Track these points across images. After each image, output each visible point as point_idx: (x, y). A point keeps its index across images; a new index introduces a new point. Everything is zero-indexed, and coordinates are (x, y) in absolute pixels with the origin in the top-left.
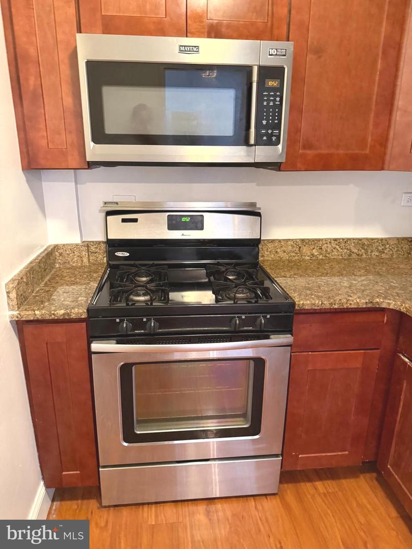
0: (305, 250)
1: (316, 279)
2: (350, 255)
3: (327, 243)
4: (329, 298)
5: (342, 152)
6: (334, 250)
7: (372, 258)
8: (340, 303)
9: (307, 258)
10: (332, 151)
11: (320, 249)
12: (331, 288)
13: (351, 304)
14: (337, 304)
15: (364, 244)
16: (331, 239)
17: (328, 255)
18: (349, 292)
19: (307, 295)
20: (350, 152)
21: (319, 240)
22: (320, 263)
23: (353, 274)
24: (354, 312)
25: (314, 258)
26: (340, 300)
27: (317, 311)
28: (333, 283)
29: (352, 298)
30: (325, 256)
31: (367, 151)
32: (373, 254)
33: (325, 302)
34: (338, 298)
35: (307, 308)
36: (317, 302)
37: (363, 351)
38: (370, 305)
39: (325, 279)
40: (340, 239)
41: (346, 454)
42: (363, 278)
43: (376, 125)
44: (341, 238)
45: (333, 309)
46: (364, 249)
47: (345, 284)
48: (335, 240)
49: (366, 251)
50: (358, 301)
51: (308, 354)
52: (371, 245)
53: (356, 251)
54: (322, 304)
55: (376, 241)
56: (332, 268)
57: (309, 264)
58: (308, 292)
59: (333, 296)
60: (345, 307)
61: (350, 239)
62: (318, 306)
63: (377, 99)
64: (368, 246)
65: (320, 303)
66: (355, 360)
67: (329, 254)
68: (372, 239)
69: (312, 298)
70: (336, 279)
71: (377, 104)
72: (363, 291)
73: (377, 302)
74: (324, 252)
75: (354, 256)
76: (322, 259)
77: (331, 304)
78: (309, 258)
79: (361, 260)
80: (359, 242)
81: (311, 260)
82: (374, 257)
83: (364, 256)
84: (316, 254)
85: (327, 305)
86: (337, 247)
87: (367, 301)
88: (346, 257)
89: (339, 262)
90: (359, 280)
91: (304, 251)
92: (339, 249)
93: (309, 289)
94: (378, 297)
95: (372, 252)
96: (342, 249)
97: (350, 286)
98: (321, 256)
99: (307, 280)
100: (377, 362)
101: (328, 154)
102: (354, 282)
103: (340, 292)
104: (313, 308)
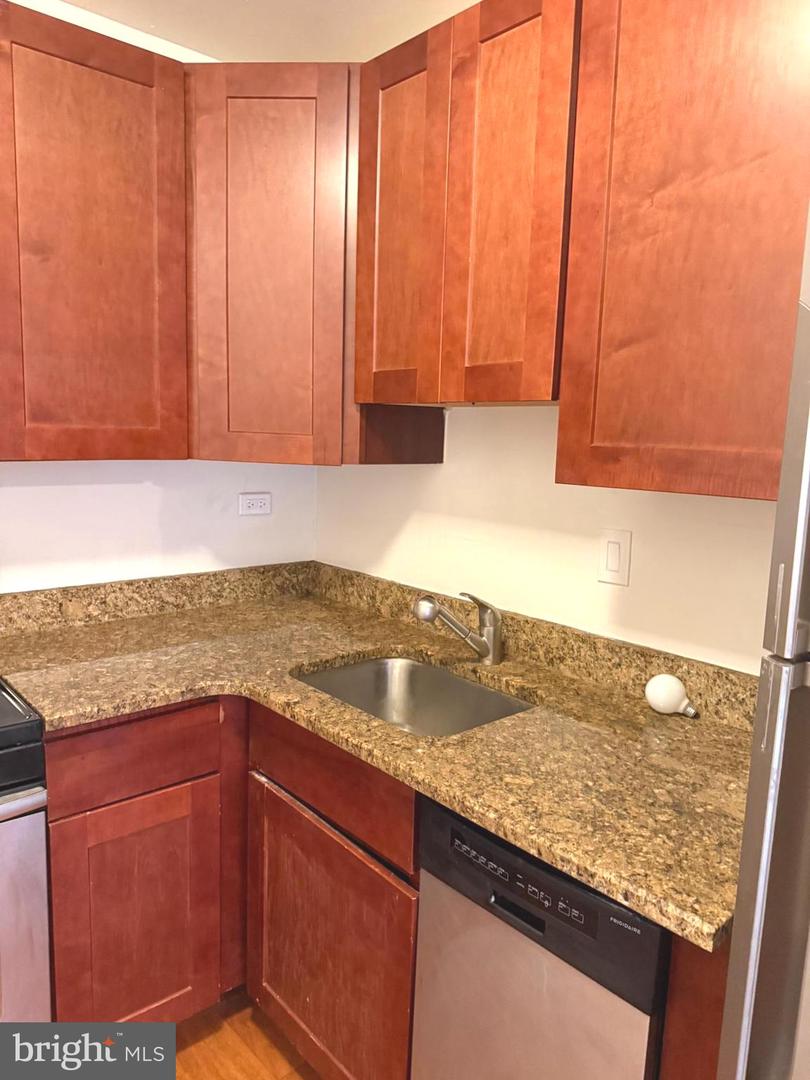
0: (72, 608)
1: (91, 664)
2: (162, 608)
3: (114, 592)
4: (114, 697)
5: (112, 427)
6: (130, 602)
7: (203, 609)
8: (134, 703)
9: (79, 624)
10: (91, 425)
11: (101, 603)
12: (120, 677)
13: (154, 701)
14: (128, 707)
15: (184, 586)
16: (120, 583)
17: (120, 614)
18: (152, 679)
19: (69, 699)
20: (126, 427)
21: (98, 587)
22: (104, 630)
23: (165, 643)
24: (161, 714)
25: (93, 622)
26: (134, 696)
27: (93, 726)
28: (124, 666)
29: (157, 689)
30: (115, 616)
31: (157, 427)
32: (204, 601)
33: (105, 707)
34: (129, 694)
35: (69, 724)
36: (89, 709)
37: (189, 784)
38: (189, 696)
39: (109, 661)
40: (138, 581)
41: (188, 993)
42: (181, 648)
43: (167, 383)
44: (141, 580)
45: (122, 715)
46: (187, 595)
47: (148, 665)
48: (130, 583)
49: (191, 598)
50: (167, 692)
51: (85, 817)
52: (199, 586)
53: (171, 599)
54: (99, 710)
55: (205, 577)
56: (127, 637)
57: (82, 636)
58: (73, 692)
59: (121, 692)
60: (144, 707)
61: (157, 580)
62: (92, 717)
63: (160, 341)
64: (192, 588)
65: (96, 709)
66: (178, 803)
67: (121, 610)
68: (199, 576)
69: (80, 703)
70: (132, 658)
71: (161, 349)
72: (178, 672)
73: (202, 688)
74: (111, 609)
75: (169, 609)
76: (109, 623)
77: (117, 708)
78: (83, 623)
79: (183, 615)
80: (175, 582)
81: (86, 626)
82: (206, 606)
83: (188, 606)
84: (95, 613)
85: (109, 710)
86: (136, 596)
87: (184, 689)
88: (155, 614)
89: (140, 623)
90: (175, 652)
91: (71, 610)
92: (139, 599)
93: (76, 686)
94: (202, 679)
95: (201, 597)
96: (145, 599)
97: (156, 667)
98: (107, 616)
99: (73, 669)
100: (216, 796)
101: (85, 431)
102: (164, 658)
103: (135, 682)
104: (83, 721)
